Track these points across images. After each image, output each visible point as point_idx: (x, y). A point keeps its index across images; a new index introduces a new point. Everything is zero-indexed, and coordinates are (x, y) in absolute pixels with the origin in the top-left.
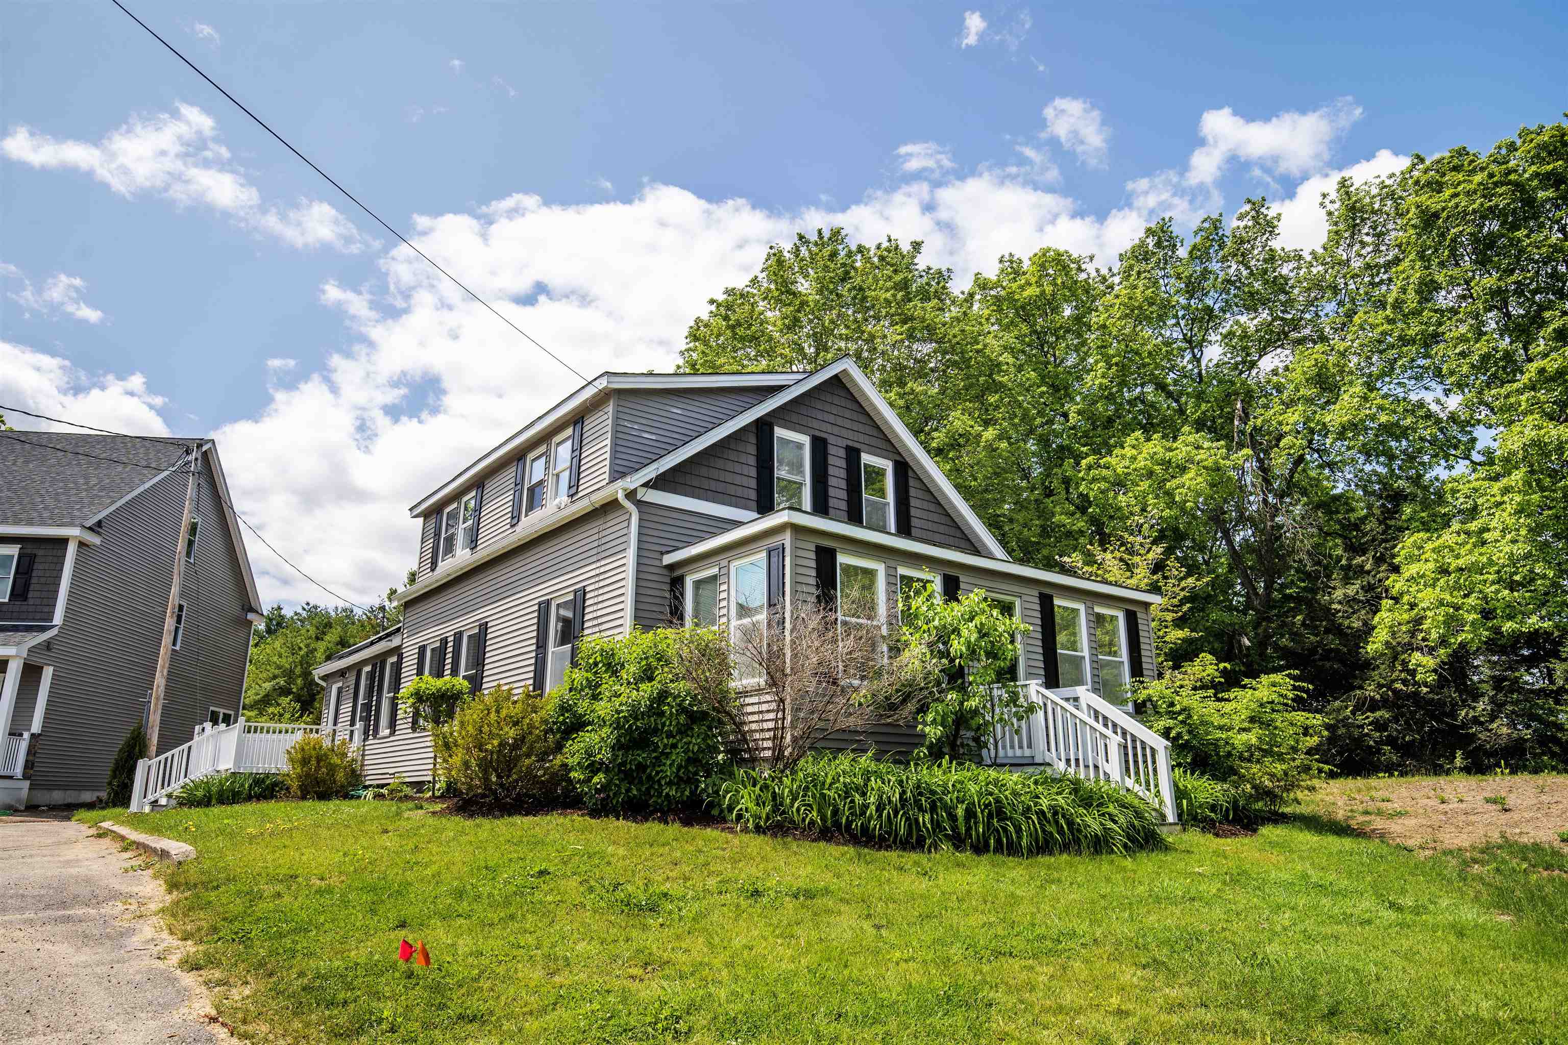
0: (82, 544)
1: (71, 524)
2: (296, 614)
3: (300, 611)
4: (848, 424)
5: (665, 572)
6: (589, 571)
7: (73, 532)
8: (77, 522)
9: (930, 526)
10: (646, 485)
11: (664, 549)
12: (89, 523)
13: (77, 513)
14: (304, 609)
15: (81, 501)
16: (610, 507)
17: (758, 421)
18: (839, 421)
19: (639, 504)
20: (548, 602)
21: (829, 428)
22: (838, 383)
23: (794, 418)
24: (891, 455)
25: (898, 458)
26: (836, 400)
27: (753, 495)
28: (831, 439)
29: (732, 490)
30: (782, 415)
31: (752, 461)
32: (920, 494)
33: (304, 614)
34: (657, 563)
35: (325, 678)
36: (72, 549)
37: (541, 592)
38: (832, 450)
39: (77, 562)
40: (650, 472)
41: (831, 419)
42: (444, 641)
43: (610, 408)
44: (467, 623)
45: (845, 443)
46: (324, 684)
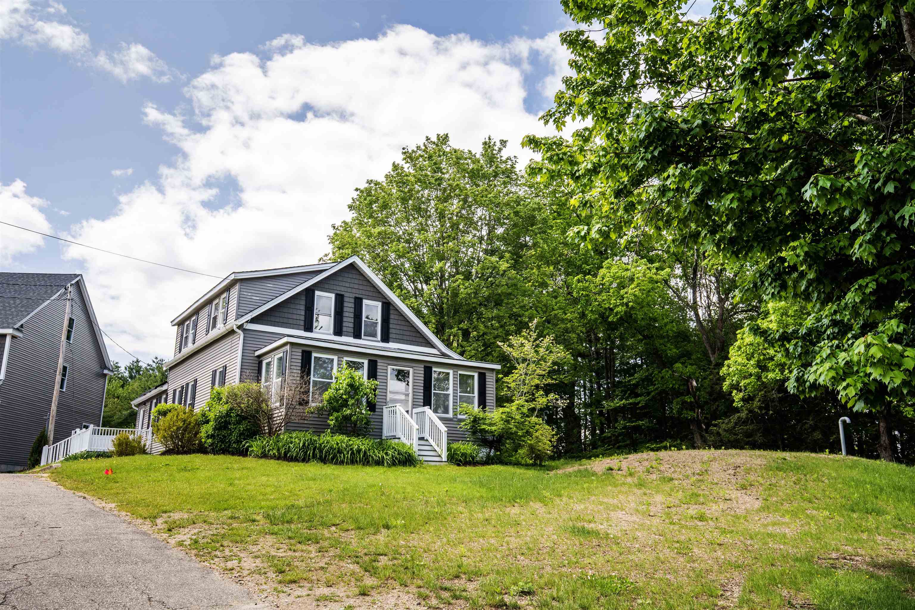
0: (13, 337)
1: (8, 327)
2: (149, 365)
3: (151, 363)
4: (356, 286)
5: (256, 359)
6: (227, 358)
7: (10, 331)
8: (11, 326)
9: (401, 332)
10: (247, 322)
11: (255, 349)
12: (16, 327)
13: (10, 321)
14: (154, 362)
15: (12, 315)
16: (231, 332)
17: (306, 289)
18: (352, 285)
19: (245, 330)
20: (216, 371)
21: (346, 289)
22: (352, 266)
23: (326, 286)
24: (381, 299)
25: (384, 301)
26: (351, 276)
27: (302, 323)
28: (346, 294)
29: (291, 321)
30: (319, 286)
31: (303, 308)
32: (396, 317)
33: (154, 365)
34: (252, 355)
35: (138, 405)
36: (8, 340)
37: (213, 367)
38: (346, 299)
39: (11, 346)
40: (249, 317)
41: (347, 285)
42: (182, 387)
43: (237, 287)
44: (189, 379)
45: (354, 295)
46: (137, 409)
